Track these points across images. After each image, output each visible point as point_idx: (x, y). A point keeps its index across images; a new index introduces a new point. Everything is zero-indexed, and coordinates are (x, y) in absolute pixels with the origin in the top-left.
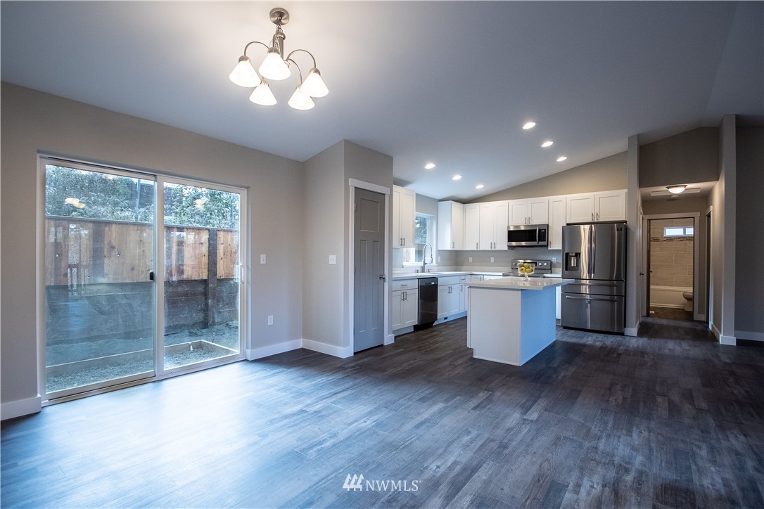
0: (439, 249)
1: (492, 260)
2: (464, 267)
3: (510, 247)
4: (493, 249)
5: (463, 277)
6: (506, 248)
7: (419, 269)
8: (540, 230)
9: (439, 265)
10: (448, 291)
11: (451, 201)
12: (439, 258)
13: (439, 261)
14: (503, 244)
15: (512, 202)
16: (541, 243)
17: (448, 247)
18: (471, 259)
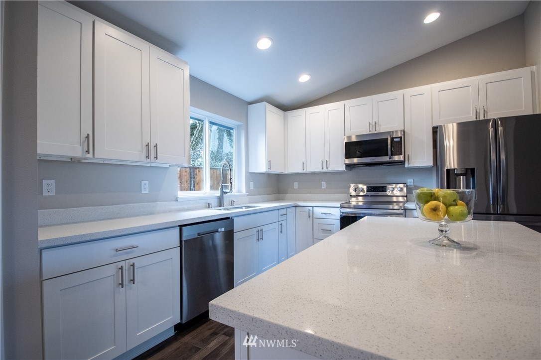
0: (251, 171)
1: (324, 184)
2: (288, 196)
3: (347, 166)
4: (325, 170)
5: (284, 212)
6: (343, 168)
7: (214, 202)
8: (392, 139)
9: (250, 193)
10: (255, 238)
11: (265, 103)
12: (252, 184)
13: (252, 187)
14: (339, 162)
15: (348, 103)
16: (396, 158)
17: (262, 168)
18: (296, 185)
